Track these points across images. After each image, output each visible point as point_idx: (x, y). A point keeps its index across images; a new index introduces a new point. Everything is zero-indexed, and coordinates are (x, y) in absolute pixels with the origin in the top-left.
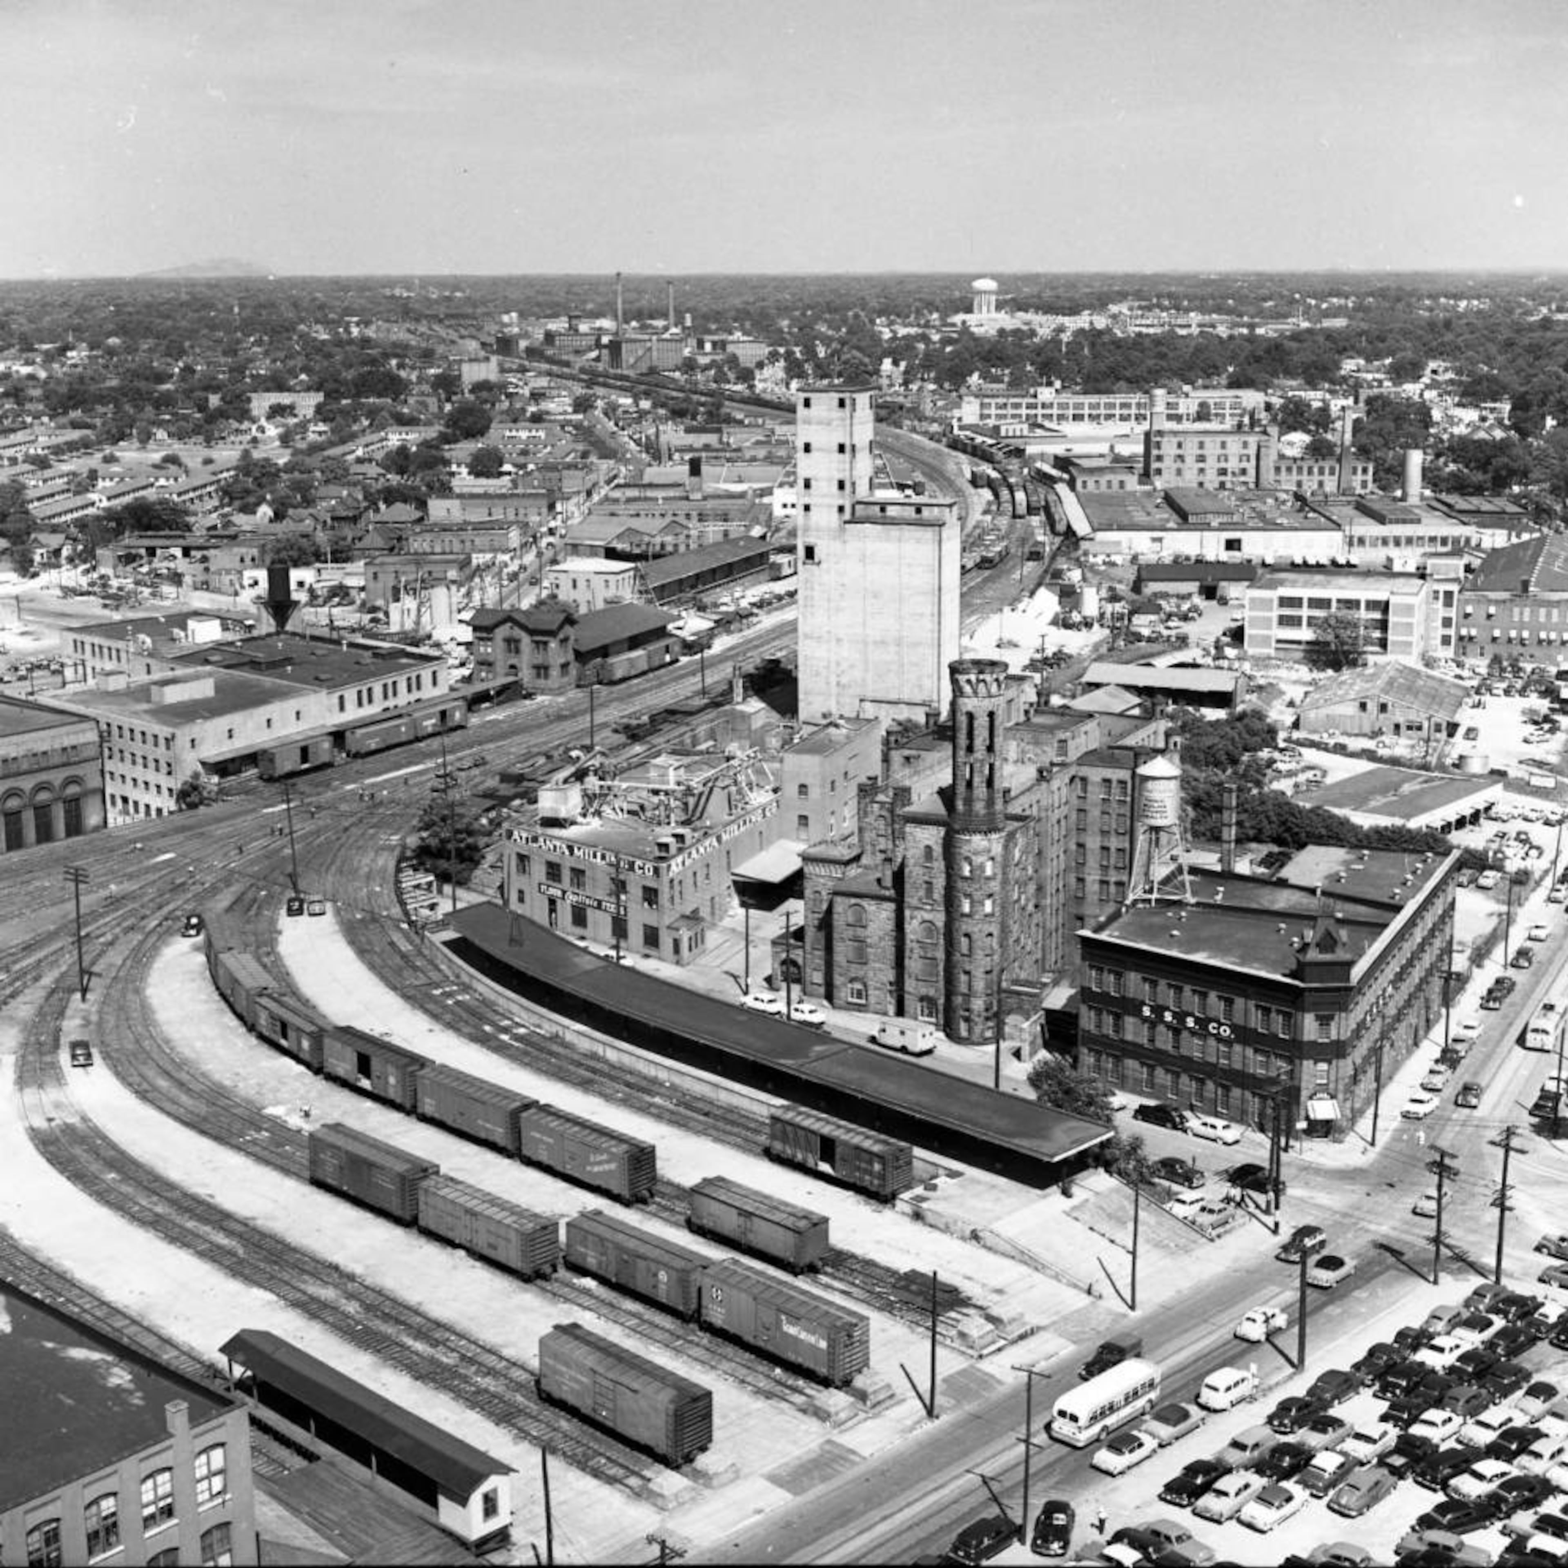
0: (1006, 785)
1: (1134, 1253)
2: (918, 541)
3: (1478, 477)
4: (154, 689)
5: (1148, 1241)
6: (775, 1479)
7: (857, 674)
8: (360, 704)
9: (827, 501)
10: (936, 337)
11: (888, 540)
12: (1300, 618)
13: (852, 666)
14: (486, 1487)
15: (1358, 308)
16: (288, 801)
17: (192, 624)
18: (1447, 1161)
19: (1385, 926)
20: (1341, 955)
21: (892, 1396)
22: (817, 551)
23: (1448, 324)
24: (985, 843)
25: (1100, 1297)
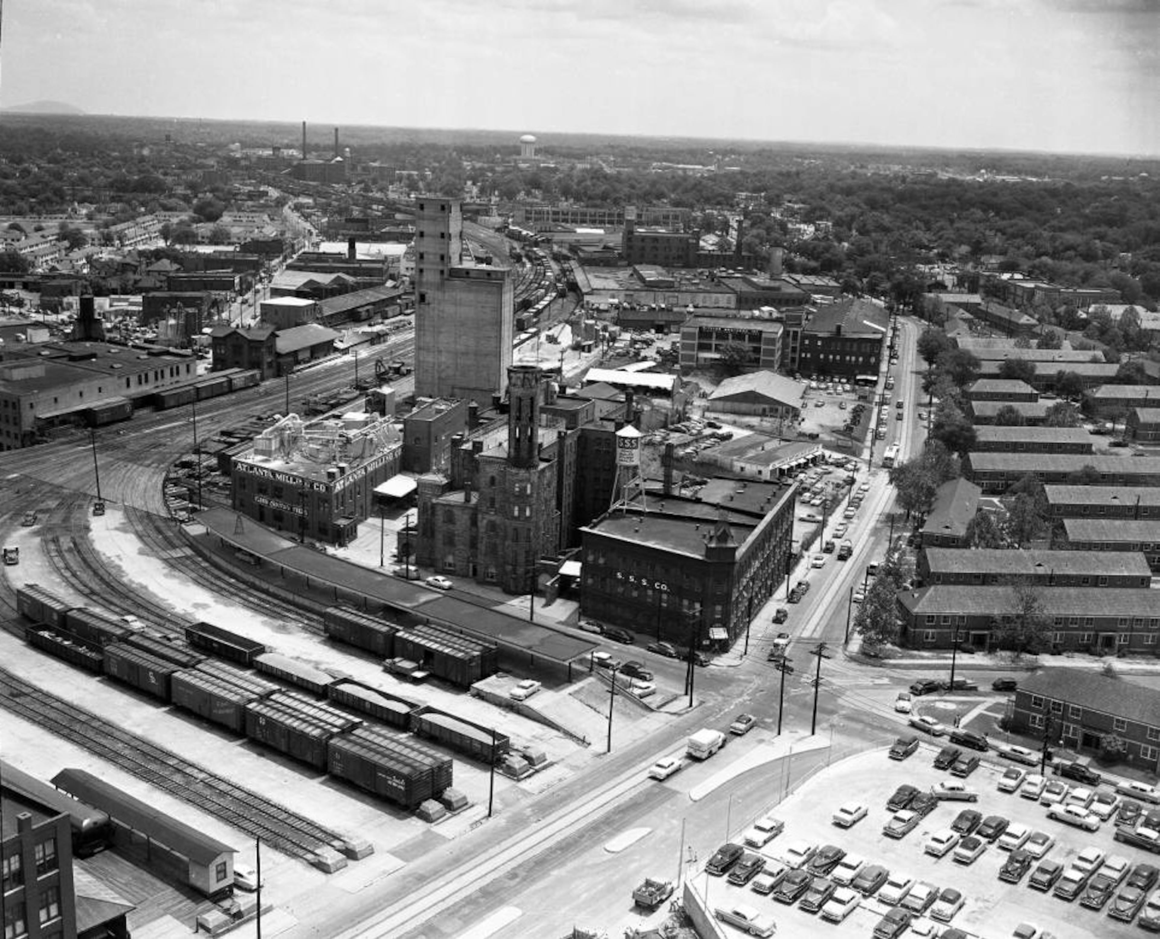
0: (540, 441)
1: (610, 718)
2: (489, 293)
3: (813, 264)
4: (7, 371)
5: (618, 711)
6: (394, 853)
7: (450, 372)
8: (140, 383)
9: (435, 267)
10: (499, 169)
11: (470, 291)
12: (711, 345)
13: (448, 367)
14: (219, 860)
15: (747, 162)
16: (94, 443)
17: (29, 331)
18: (787, 663)
19: (754, 527)
20: (731, 545)
21: (466, 804)
22: (427, 296)
23: (798, 174)
24: (527, 475)
25: (589, 744)
